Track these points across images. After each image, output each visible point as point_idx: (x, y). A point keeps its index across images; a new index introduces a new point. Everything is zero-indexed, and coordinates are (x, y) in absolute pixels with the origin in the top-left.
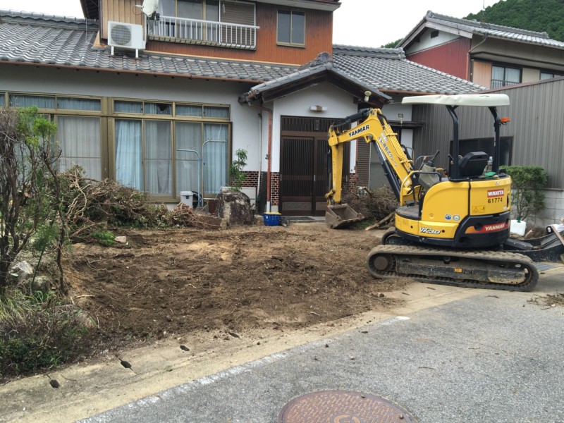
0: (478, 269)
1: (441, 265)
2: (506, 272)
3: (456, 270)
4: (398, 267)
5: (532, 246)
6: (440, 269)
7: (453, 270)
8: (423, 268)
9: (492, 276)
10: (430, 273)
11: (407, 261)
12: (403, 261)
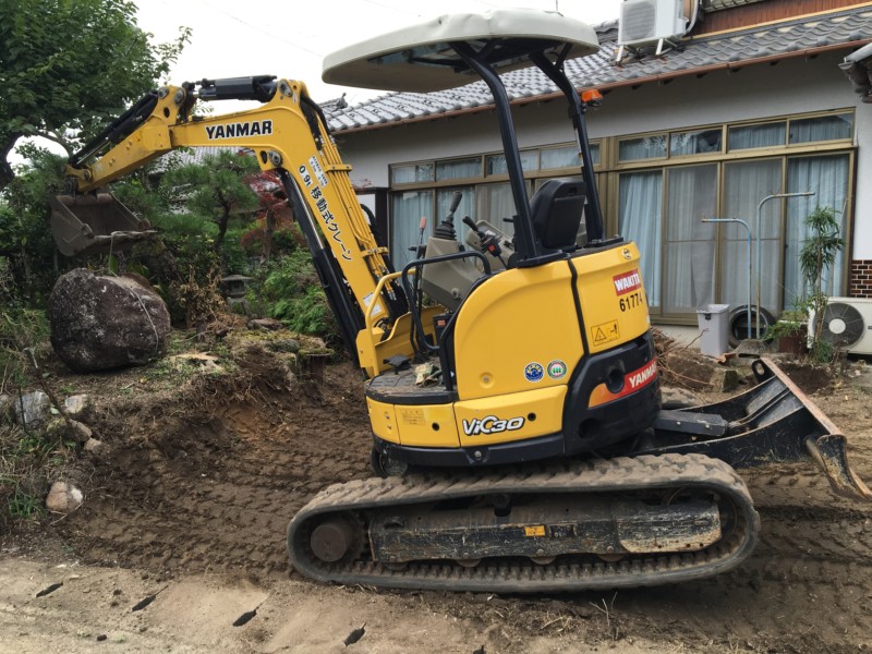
0: (588, 518)
1: (488, 523)
2: (665, 517)
3: (529, 532)
4: (377, 547)
5: (724, 423)
6: (485, 536)
7: (520, 533)
8: (442, 539)
9: (629, 535)
10: (461, 549)
11: (396, 525)
12: (387, 527)
